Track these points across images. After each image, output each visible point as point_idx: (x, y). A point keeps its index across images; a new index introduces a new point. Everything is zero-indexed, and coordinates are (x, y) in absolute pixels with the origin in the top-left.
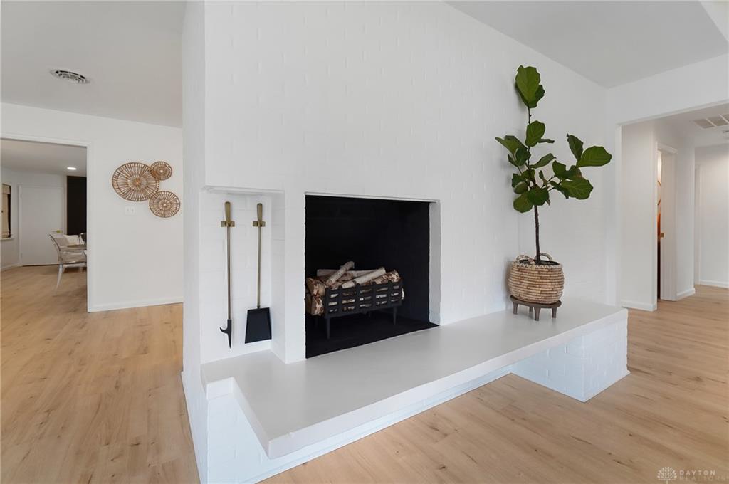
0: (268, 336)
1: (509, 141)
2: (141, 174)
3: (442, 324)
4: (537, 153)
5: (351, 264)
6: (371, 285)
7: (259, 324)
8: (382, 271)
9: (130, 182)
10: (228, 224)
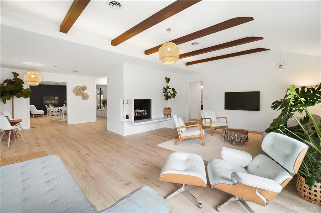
0: (128, 118)
1: (164, 88)
2: (79, 89)
3: (153, 118)
4: (168, 90)
5: (138, 109)
6: (142, 112)
7: (127, 117)
8: (143, 110)
9: (77, 91)
10: (124, 103)
